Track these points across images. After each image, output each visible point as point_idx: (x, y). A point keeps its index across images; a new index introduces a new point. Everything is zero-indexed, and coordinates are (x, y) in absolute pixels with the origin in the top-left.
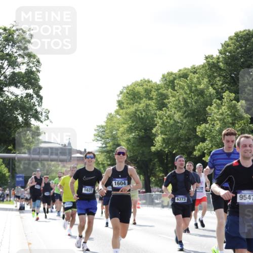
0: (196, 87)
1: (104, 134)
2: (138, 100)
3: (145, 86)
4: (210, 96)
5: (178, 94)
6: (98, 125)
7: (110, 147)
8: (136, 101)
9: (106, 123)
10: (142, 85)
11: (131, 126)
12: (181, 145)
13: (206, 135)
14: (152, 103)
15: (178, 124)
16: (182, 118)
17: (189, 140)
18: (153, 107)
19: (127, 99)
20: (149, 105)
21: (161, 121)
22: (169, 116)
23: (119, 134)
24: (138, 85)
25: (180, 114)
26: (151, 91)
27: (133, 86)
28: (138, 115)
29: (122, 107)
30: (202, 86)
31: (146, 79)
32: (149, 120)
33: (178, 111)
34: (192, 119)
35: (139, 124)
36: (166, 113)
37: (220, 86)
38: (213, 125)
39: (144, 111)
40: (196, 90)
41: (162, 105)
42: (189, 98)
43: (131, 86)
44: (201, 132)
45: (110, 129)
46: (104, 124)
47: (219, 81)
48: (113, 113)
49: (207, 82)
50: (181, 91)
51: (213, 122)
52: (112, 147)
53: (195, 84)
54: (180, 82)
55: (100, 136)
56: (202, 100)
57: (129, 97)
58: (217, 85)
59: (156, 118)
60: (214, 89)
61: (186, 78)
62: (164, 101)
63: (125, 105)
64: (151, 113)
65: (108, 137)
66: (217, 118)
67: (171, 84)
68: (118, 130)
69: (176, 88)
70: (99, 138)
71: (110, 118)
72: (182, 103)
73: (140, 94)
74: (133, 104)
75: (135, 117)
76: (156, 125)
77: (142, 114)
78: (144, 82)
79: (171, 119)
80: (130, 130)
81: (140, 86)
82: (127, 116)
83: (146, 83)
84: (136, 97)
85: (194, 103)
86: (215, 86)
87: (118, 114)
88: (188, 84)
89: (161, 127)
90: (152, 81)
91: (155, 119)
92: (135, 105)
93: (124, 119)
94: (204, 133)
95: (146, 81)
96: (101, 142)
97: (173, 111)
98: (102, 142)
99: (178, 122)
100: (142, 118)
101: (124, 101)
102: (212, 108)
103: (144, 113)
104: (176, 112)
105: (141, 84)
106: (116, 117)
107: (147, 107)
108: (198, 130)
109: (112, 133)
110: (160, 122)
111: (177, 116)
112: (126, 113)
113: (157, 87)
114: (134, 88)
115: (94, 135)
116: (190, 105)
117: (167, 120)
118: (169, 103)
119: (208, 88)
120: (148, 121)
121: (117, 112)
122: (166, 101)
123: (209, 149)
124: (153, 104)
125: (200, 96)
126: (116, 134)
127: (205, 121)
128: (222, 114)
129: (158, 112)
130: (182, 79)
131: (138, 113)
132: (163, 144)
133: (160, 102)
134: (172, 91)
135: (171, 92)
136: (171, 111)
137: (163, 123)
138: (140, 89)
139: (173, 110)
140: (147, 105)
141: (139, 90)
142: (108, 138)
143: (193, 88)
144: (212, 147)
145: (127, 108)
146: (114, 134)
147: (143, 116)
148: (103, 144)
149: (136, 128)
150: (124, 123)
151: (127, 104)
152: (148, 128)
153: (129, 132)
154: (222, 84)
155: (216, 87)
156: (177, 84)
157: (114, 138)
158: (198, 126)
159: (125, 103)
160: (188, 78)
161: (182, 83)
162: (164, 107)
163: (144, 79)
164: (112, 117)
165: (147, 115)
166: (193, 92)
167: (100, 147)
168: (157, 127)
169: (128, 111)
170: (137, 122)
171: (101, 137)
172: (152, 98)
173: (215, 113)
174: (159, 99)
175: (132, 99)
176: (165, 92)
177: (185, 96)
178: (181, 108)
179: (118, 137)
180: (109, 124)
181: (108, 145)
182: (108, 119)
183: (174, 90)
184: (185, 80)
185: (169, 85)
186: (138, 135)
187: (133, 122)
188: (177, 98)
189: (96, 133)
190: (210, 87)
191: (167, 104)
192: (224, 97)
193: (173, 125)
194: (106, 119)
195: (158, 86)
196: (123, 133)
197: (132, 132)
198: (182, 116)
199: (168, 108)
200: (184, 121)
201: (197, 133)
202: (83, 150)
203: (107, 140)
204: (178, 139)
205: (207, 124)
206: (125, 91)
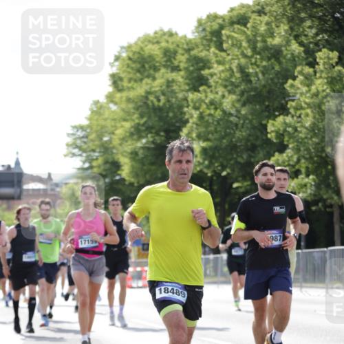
0: (264, 41)
1: (85, 143)
2: (152, 72)
3: (164, 44)
4: (294, 60)
5: (230, 57)
6: (73, 125)
7: (99, 166)
8: (146, 74)
9: (90, 119)
10: (158, 42)
11: (139, 124)
12: (240, 160)
13: (286, 139)
14: (179, 77)
15: (232, 119)
16: (238, 105)
17: (253, 149)
18: (180, 86)
19: (129, 70)
20: (173, 81)
21: (198, 112)
22: (212, 103)
23: (116, 142)
24: (149, 41)
25: (234, 97)
26: (175, 53)
27: (139, 43)
28: (152, 102)
29: (120, 88)
30: (277, 41)
31: (166, 30)
32: (173, 112)
33: (230, 92)
34: (258, 107)
35: (154, 121)
36: (206, 97)
37: (313, 38)
38: (300, 117)
39: (164, 94)
40: (266, 48)
41: (198, 82)
42: (252, 64)
43: (136, 43)
44: (277, 132)
45: (97, 131)
46: (85, 123)
47: (310, 27)
48: (103, 100)
49: (286, 31)
50: (236, 51)
51: (298, 113)
52: (102, 168)
53: (262, 36)
54: (233, 34)
55: (77, 147)
56: (277, 68)
57: (133, 65)
58: (306, 36)
59: (188, 107)
60: (301, 44)
61: (245, 25)
62: (202, 72)
63: (125, 84)
64: (176, 98)
65: (94, 148)
66: (306, 103)
67: (214, 39)
68: (113, 133)
69: (225, 46)
70: (76, 151)
71: (98, 110)
72: (238, 75)
73: (154, 60)
74: (141, 80)
75: (144, 106)
76: (187, 121)
77: (159, 100)
78: (161, 37)
79: (216, 109)
80: (137, 132)
81: (153, 44)
82: (131, 106)
83: (166, 37)
84: (147, 66)
85: (260, 76)
86: (303, 39)
87: (112, 101)
88: (247, 37)
89: (197, 125)
90: (176, 34)
91: (186, 109)
92: (144, 82)
93: (123, 110)
94: (283, 135)
95: (164, 34)
96: (79, 158)
97: (220, 93)
98: (83, 159)
99: (231, 115)
100: (160, 109)
101: (122, 75)
102: (297, 83)
103: (162, 98)
104: (226, 94)
105: (155, 40)
106: (109, 108)
107: (168, 86)
108: (270, 128)
109: (101, 139)
110: (196, 114)
111: (229, 102)
112: (129, 100)
113: (187, 44)
114: (142, 48)
115: (68, 145)
116: (252, 79)
117: (208, 112)
118: (212, 75)
119: (288, 43)
120: (171, 114)
121: (110, 98)
122: (205, 72)
123: (293, 166)
124: (181, 80)
125: (273, 60)
126: (110, 141)
127: (284, 110)
128: (316, 95)
129: (192, 96)
130: (236, 26)
131: (152, 98)
132: (204, 160)
133: (195, 75)
134: (217, 52)
135: (215, 54)
136: (217, 93)
137: (201, 117)
138: (155, 50)
139: (221, 90)
140: (168, 82)
141: (152, 52)
142: (94, 151)
143: (259, 45)
144: (299, 161)
145: (129, 89)
146: (106, 142)
147: (161, 104)
148: (84, 162)
149: (149, 129)
150: (125, 120)
151: (130, 80)
152: (172, 128)
153: (135, 137)
154: (317, 34)
155: (305, 41)
156: (228, 37)
157: (106, 149)
158: (271, 121)
159: (125, 80)
160: (249, 25)
161: (235, 35)
162: (202, 85)
163: (162, 30)
164: (101, 107)
165: (169, 101)
166: (259, 53)
167: (79, 169)
168: (189, 125)
169: (132, 94)
170: (149, 117)
171: (80, 148)
172: (178, 66)
173: (302, 94)
174: (191, 68)
175: (138, 71)
176: (203, 54)
177: (243, 61)
178: (237, 86)
179: (114, 148)
180: (95, 122)
181: (95, 164)
182: (93, 112)
183: (222, 50)
184: (243, 28)
185: (211, 40)
186: (153, 142)
187: (142, 116)
188: (227, 66)
189: (70, 140)
190: (293, 42)
191: (208, 79)
192: (318, 60)
193: (221, 120)
194: (89, 113)
195: (189, 42)
196: (123, 139)
197: (140, 137)
198: (238, 101)
199: (210, 87)
200: (243, 112)
201: (269, 136)
202: (45, 176)
203: (92, 154)
204: (233, 147)
205: (287, 115)
206: (124, 55)
